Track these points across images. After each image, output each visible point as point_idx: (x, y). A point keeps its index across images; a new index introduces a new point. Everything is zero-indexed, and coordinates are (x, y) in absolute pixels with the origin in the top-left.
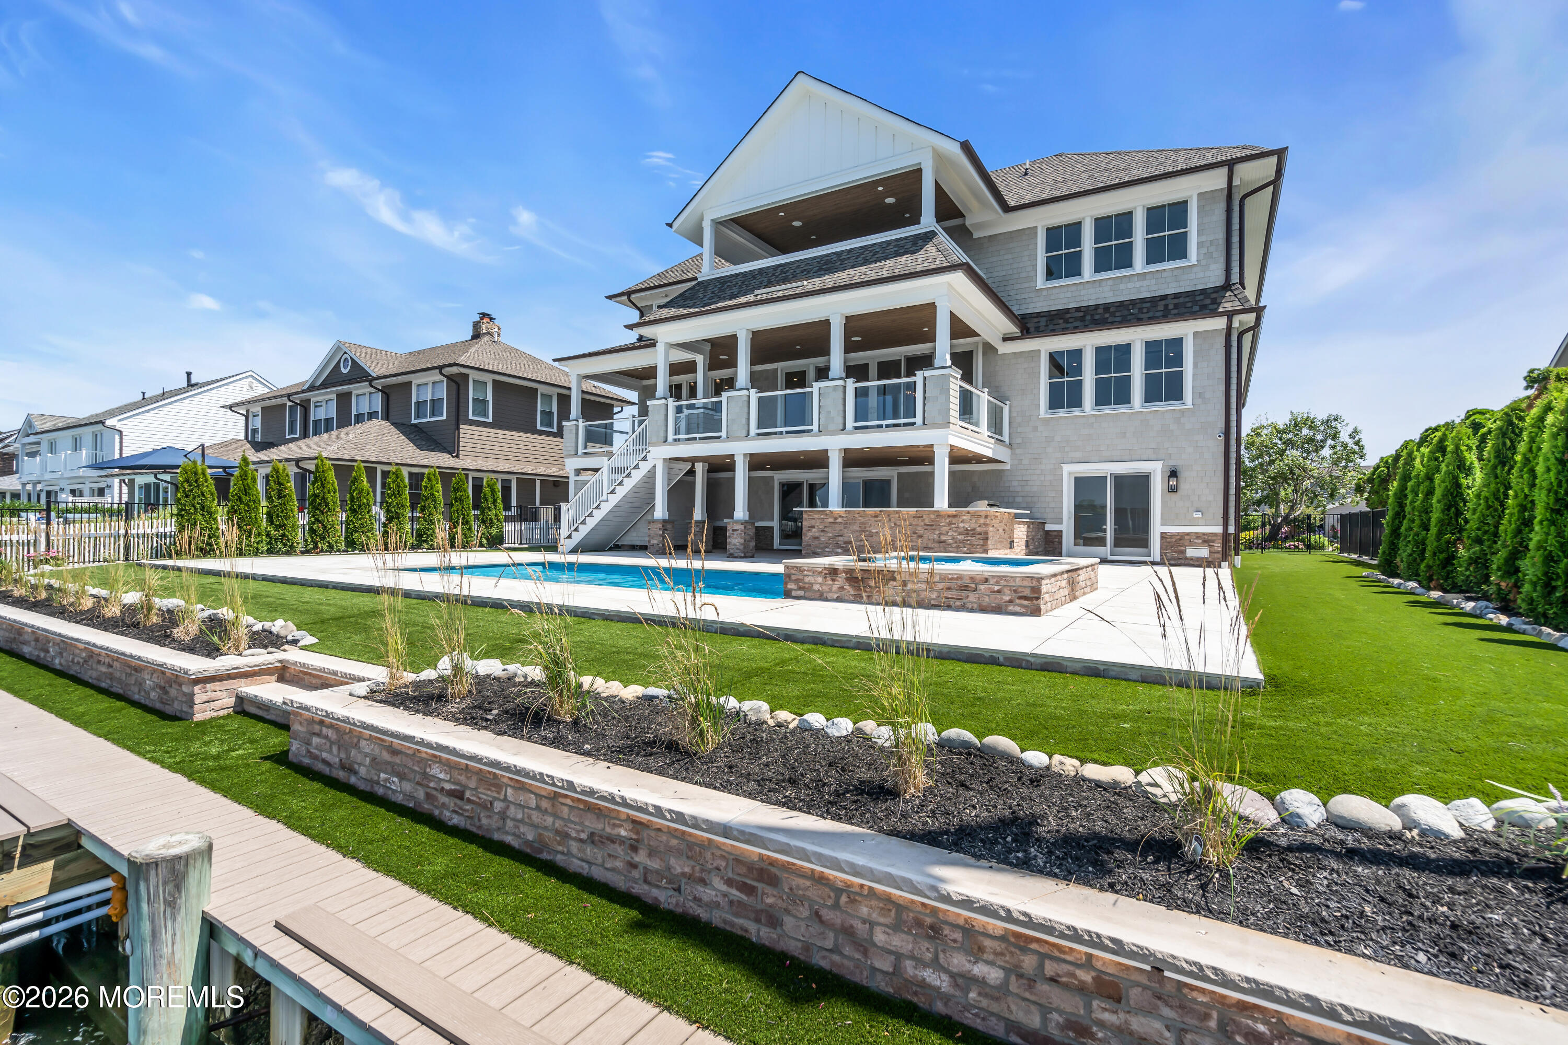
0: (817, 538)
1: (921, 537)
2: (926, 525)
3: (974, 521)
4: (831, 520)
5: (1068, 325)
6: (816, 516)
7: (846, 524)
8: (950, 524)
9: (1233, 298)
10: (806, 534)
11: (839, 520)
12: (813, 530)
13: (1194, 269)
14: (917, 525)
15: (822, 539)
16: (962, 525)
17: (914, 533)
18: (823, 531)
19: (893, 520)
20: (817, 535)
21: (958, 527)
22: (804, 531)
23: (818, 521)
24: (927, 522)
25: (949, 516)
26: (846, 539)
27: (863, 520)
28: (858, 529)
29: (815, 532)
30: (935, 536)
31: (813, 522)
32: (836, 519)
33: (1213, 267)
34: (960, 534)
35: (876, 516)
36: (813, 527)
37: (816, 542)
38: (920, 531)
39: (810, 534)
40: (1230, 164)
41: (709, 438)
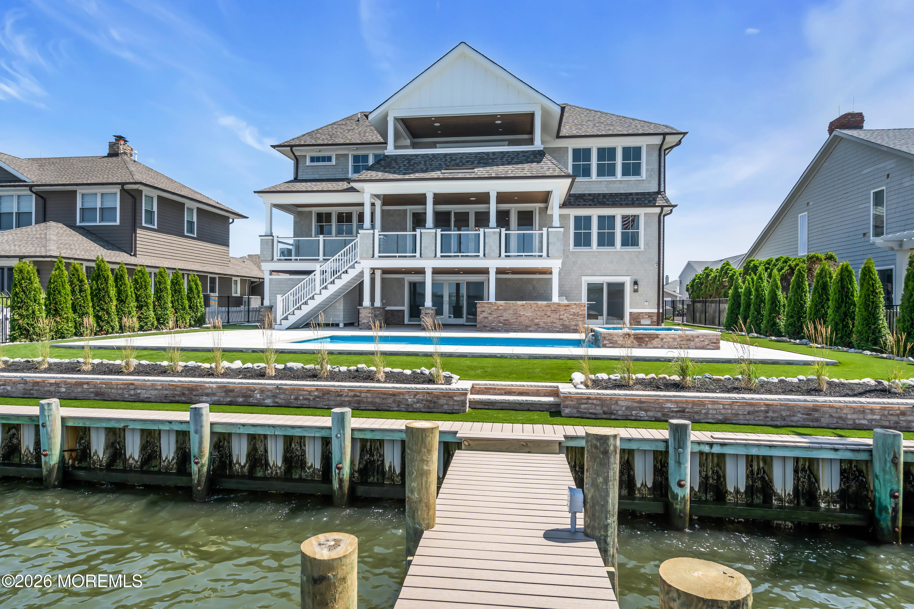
0: (487, 318)
1: (549, 316)
2: (552, 310)
3: (578, 308)
4: (496, 308)
5: (586, 203)
6: (486, 305)
7: (505, 310)
8: (565, 310)
9: (662, 199)
10: (479, 316)
11: (501, 308)
12: (484, 313)
13: (645, 182)
14: (547, 310)
15: (490, 318)
16: (572, 310)
17: (545, 315)
18: (490, 314)
19: (533, 307)
20: (486, 316)
22: (478, 314)
23: (487, 308)
24: (553, 309)
25: (565, 306)
26: (505, 318)
27: (515, 308)
28: (512, 312)
29: (485, 315)
30: (557, 316)
31: (483, 309)
32: (498, 307)
33: (653, 182)
34: (571, 315)
35: (523, 306)
36: (484, 311)
37: (486, 320)
38: (549, 313)
39: (482, 316)
40: (664, 135)
41: (406, 257)
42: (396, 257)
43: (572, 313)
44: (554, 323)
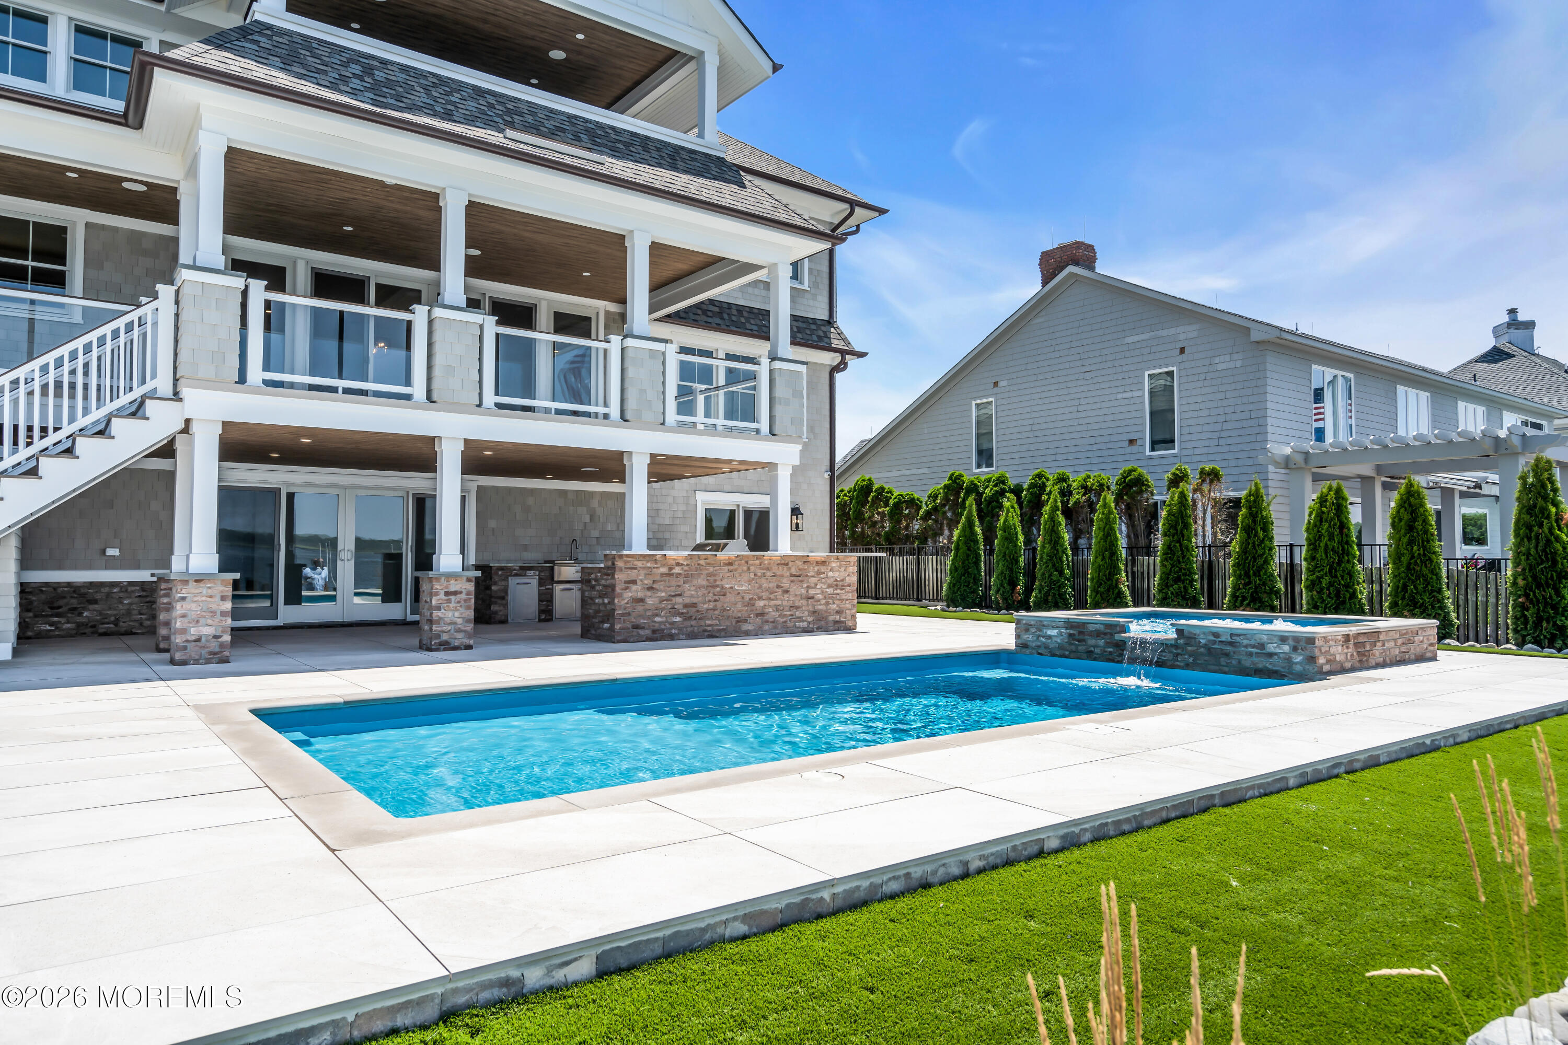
0: (642, 600)
1: (787, 592)
2: (792, 575)
3: (842, 569)
4: (664, 570)
6: (639, 564)
7: (686, 576)
8: (819, 573)
9: (838, 337)
10: (620, 595)
11: (677, 570)
12: (634, 588)
13: (807, 295)
14: (782, 576)
15: (650, 602)
16: (831, 574)
17: (779, 587)
18: (650, 588)
19: (752, 568)
20: (640, 595)
21: (827, 577)
22: (618, 589)
23: (642, 572)
24: (793, 571)
25: (817, 563)
26: (687, 601)
27: (711, 569)
28: (705, 583)
29: (636, 591)
30: (803, 591)
31: (632, 575)
32: (671, 569)
33: (819, 298)
34: (829, 586)
35: (730, 564)
36: (634, 582)
37: (639, 608)
38: (786, 584)
39: (628, 595)
40: (853, 204)
41: (364, 393)
42: (334, 390)
43: (830, 581)
44: (797, 608)
